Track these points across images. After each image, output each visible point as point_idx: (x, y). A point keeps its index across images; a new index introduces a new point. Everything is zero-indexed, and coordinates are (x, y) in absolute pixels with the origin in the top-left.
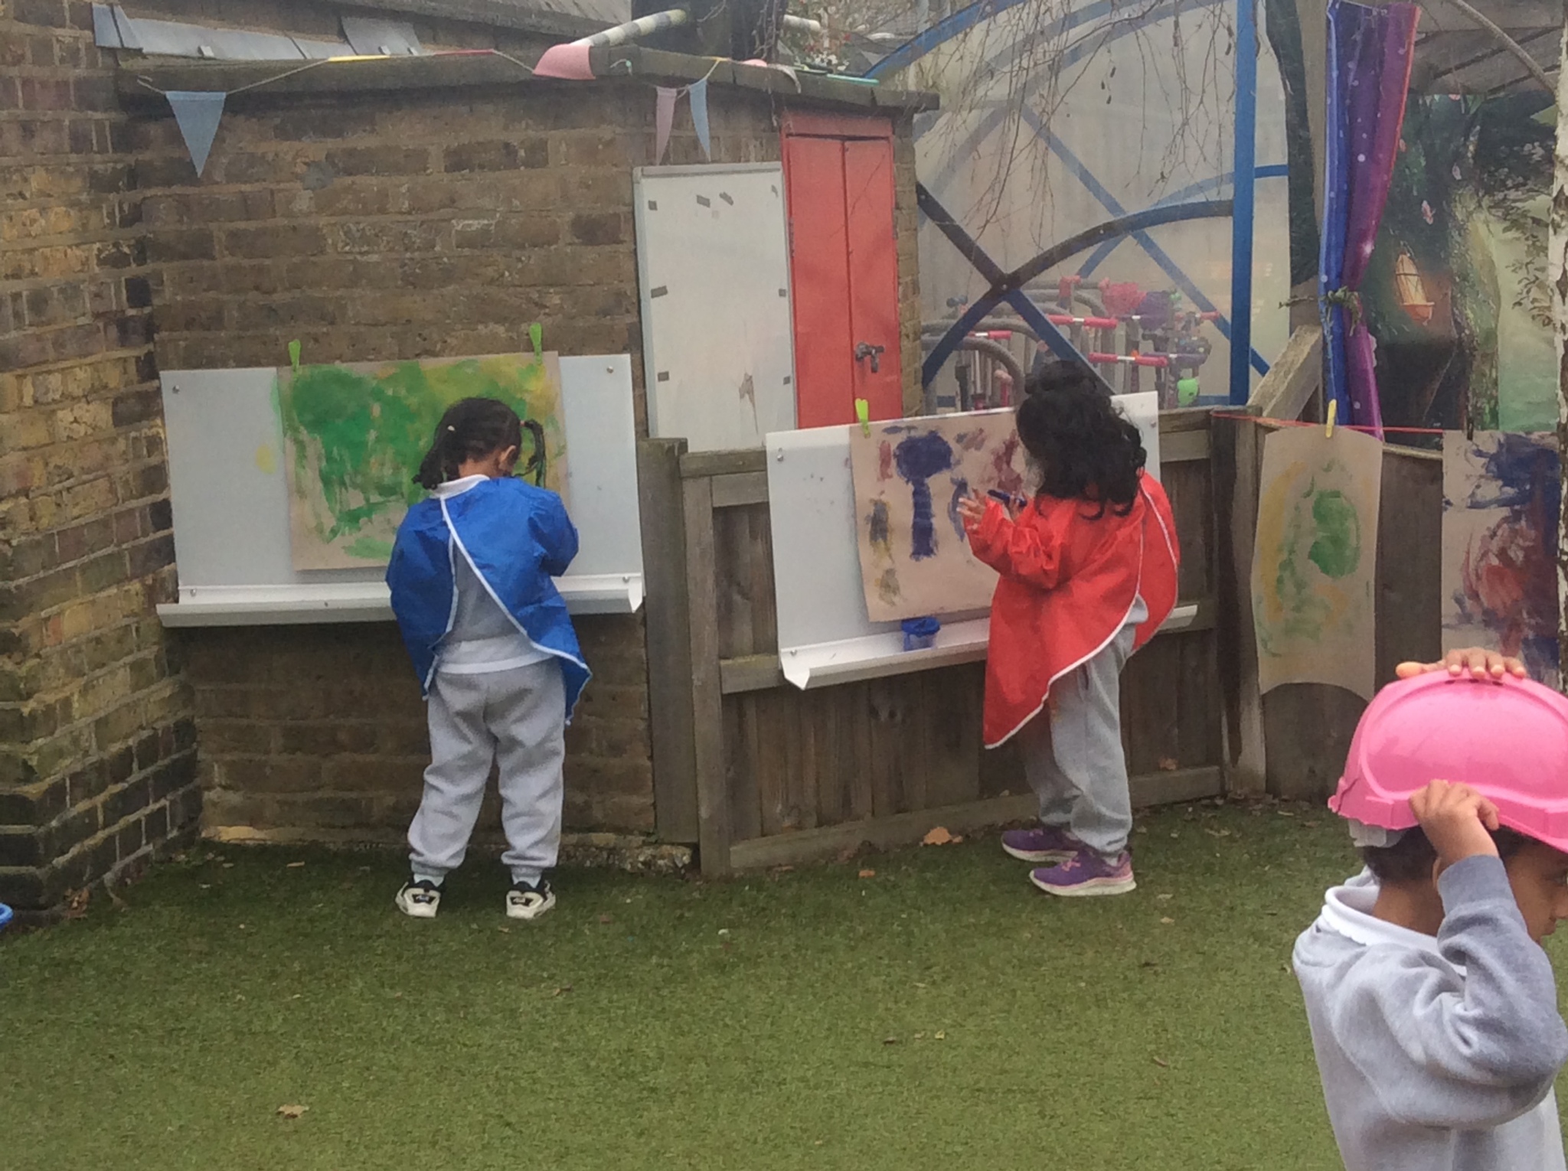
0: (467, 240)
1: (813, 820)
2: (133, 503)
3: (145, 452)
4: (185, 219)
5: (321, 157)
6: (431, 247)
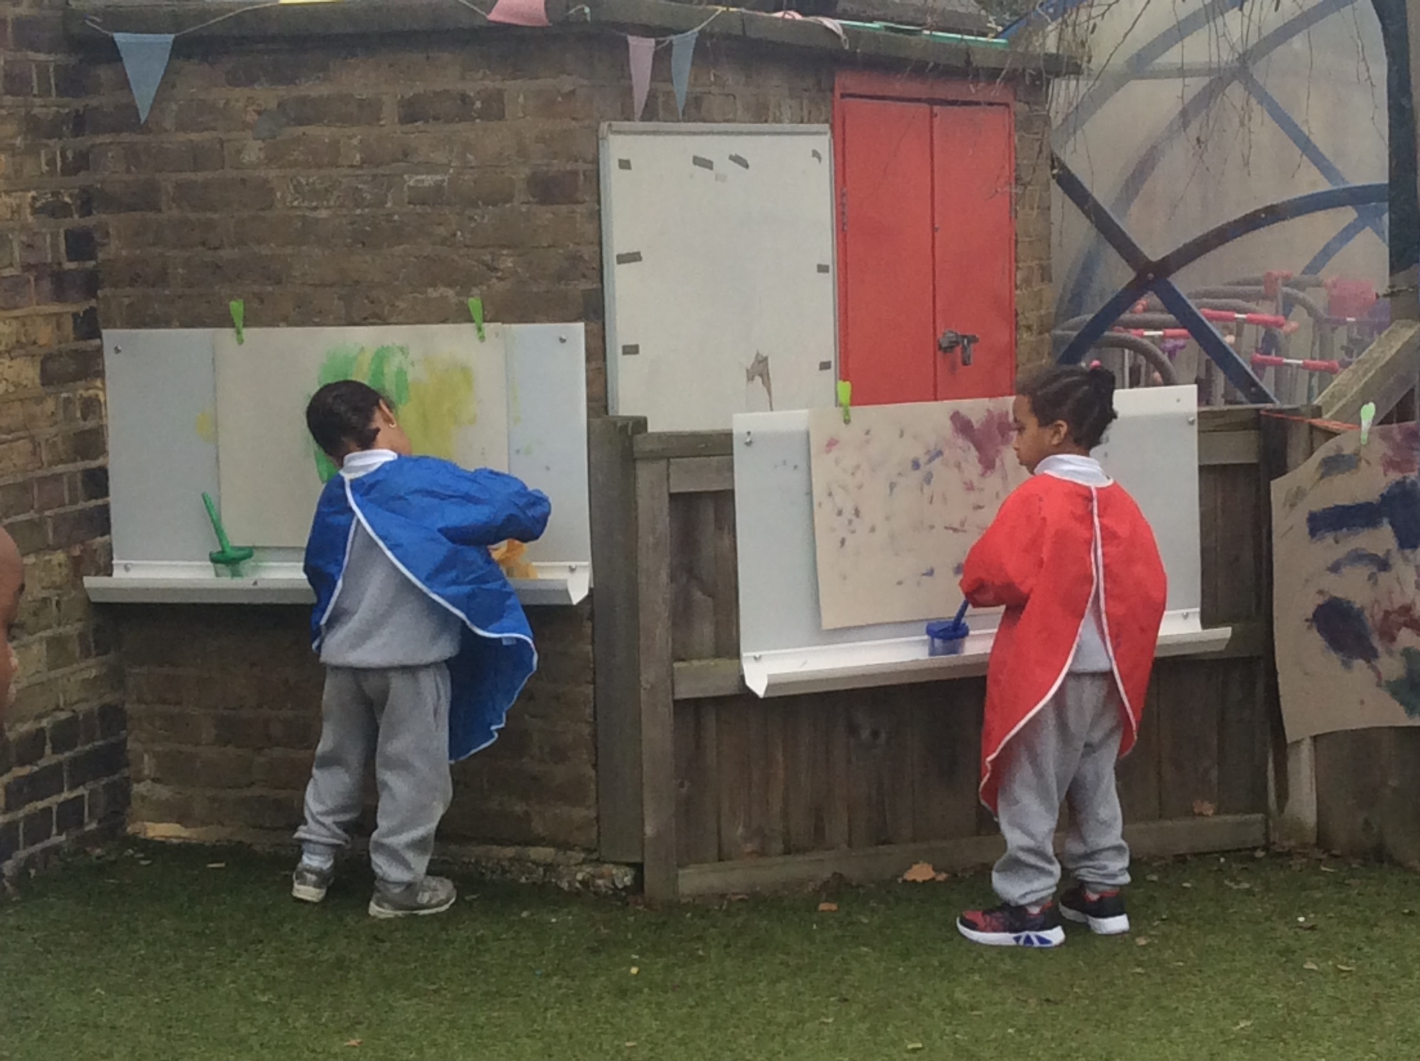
0: (421, 198)
1: (779, 847)
2: (60, 468)
3: (78, 415)
4: (133, 169)
5: (273, 105)
6: (382, 204)
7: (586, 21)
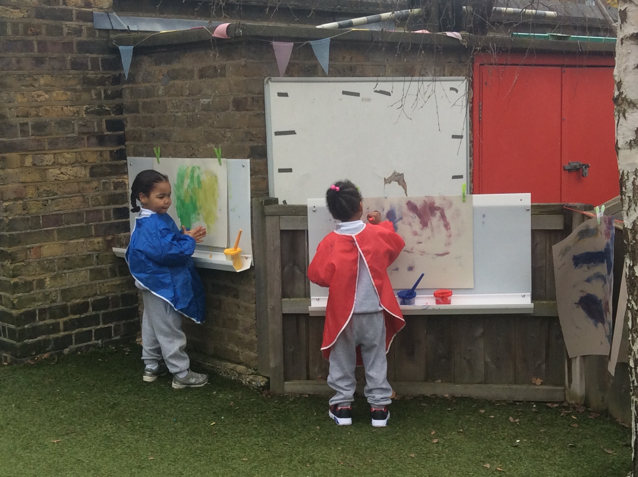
0: (206, 108)
2: (100, 207)
3: (112, 188)
4: (133, 98)
5: (166, 73)
6: (194, 111)
7: (240, 36)
